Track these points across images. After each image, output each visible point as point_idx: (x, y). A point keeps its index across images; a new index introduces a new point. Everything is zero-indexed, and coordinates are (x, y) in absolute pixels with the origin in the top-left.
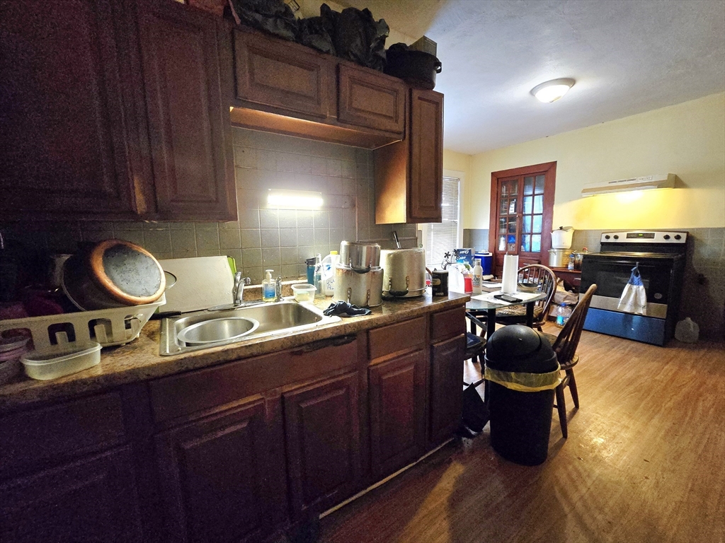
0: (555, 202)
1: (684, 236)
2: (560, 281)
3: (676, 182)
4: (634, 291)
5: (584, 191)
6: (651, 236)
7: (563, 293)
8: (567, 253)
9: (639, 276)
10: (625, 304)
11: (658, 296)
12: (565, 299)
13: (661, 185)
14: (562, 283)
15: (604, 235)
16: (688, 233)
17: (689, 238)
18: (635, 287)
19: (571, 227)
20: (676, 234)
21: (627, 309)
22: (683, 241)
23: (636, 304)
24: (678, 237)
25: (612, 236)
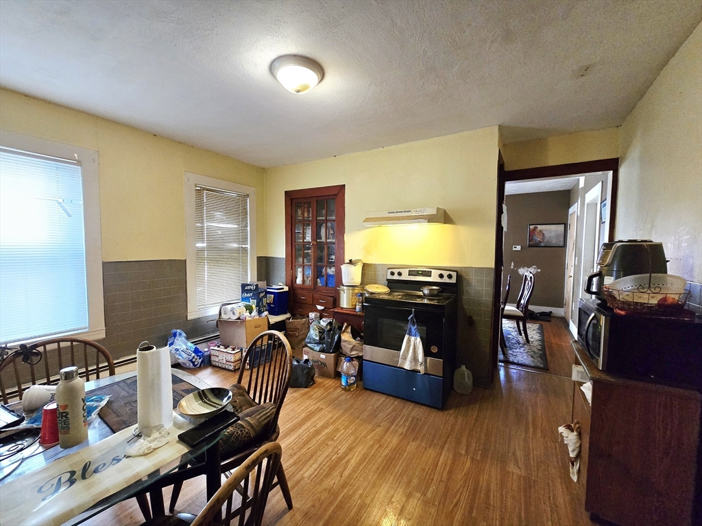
0: (346, 230)
1: (454, 274)
2: (346, 328)
3: (444, 217)
4: (412, 343)
5: (367, 220)
6: (428, 274)
7: (349, 343)
8: (356, 291)
9: (416, 326)
10: (405, 359)
11: (434, 349)
12: (352, 349)
13: (431, 219)
14: (349, 330)
15: (389, 271)
16: (457, 272)
17: (459, 277)
18: (413, 338)
19: (361, 260)
20: (448, 273)
21: (407, 366)
22: (453, 280)
23: (415, 359)
24: (450, 277)
25: (396, 271)
